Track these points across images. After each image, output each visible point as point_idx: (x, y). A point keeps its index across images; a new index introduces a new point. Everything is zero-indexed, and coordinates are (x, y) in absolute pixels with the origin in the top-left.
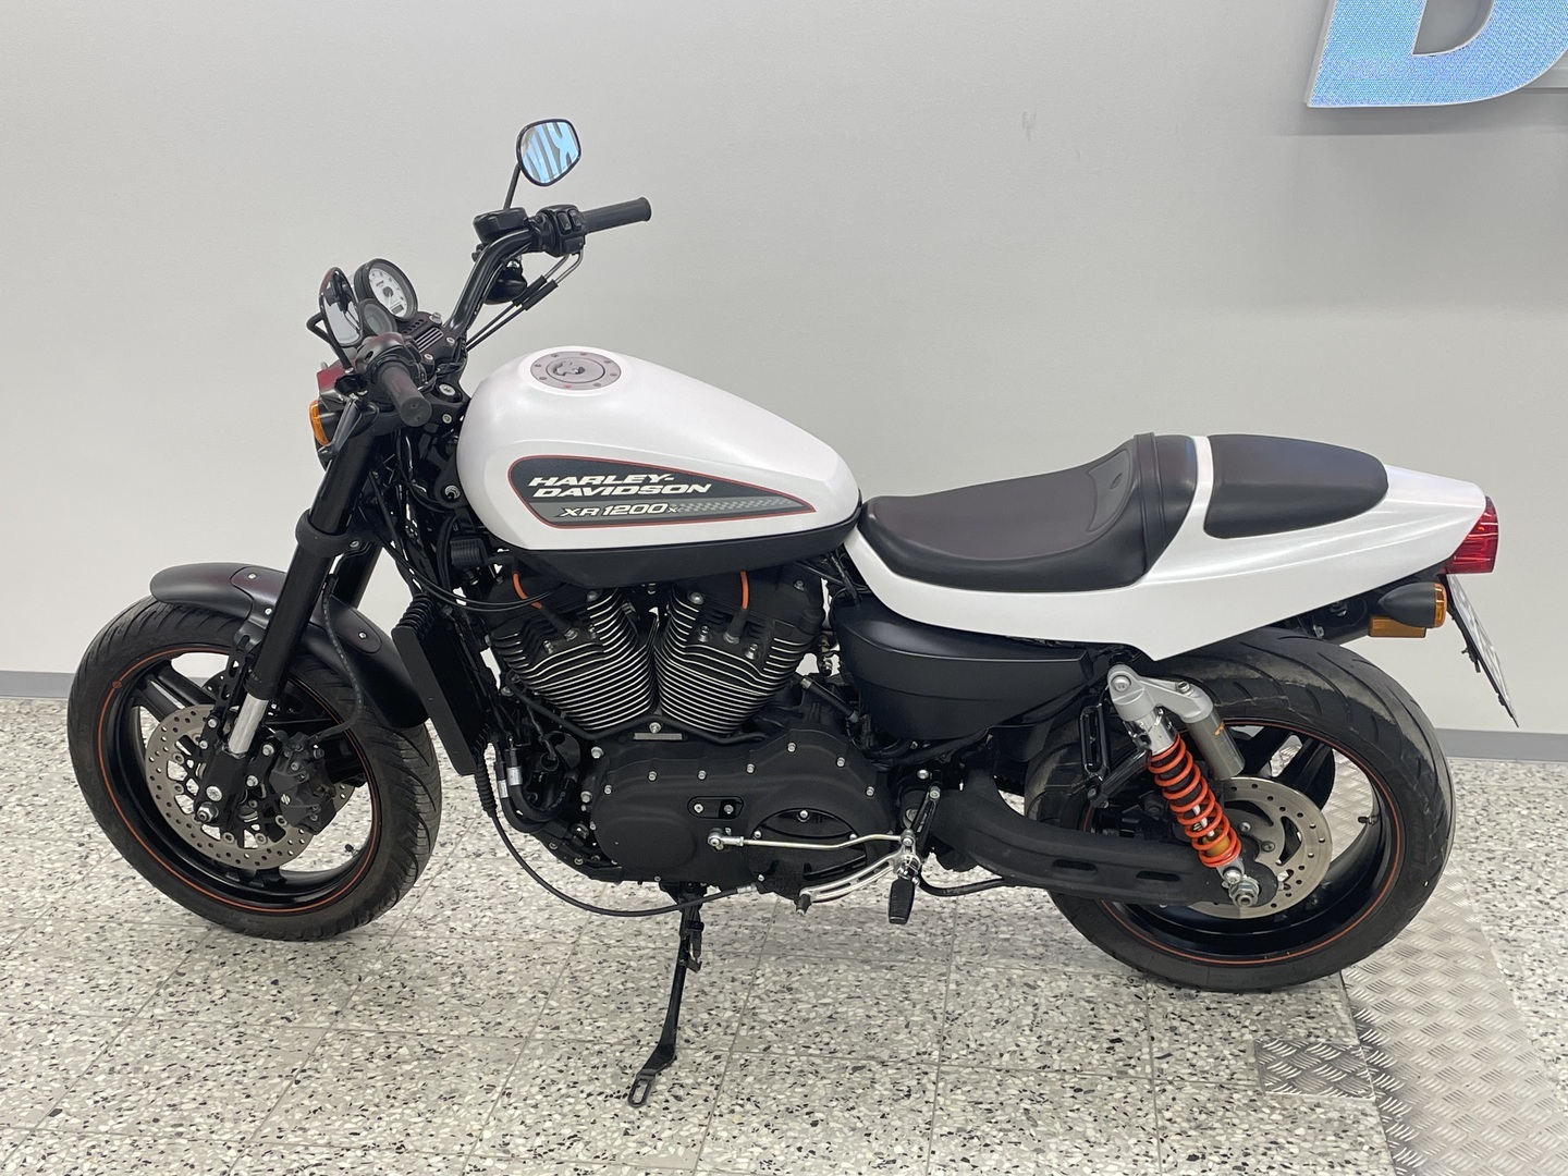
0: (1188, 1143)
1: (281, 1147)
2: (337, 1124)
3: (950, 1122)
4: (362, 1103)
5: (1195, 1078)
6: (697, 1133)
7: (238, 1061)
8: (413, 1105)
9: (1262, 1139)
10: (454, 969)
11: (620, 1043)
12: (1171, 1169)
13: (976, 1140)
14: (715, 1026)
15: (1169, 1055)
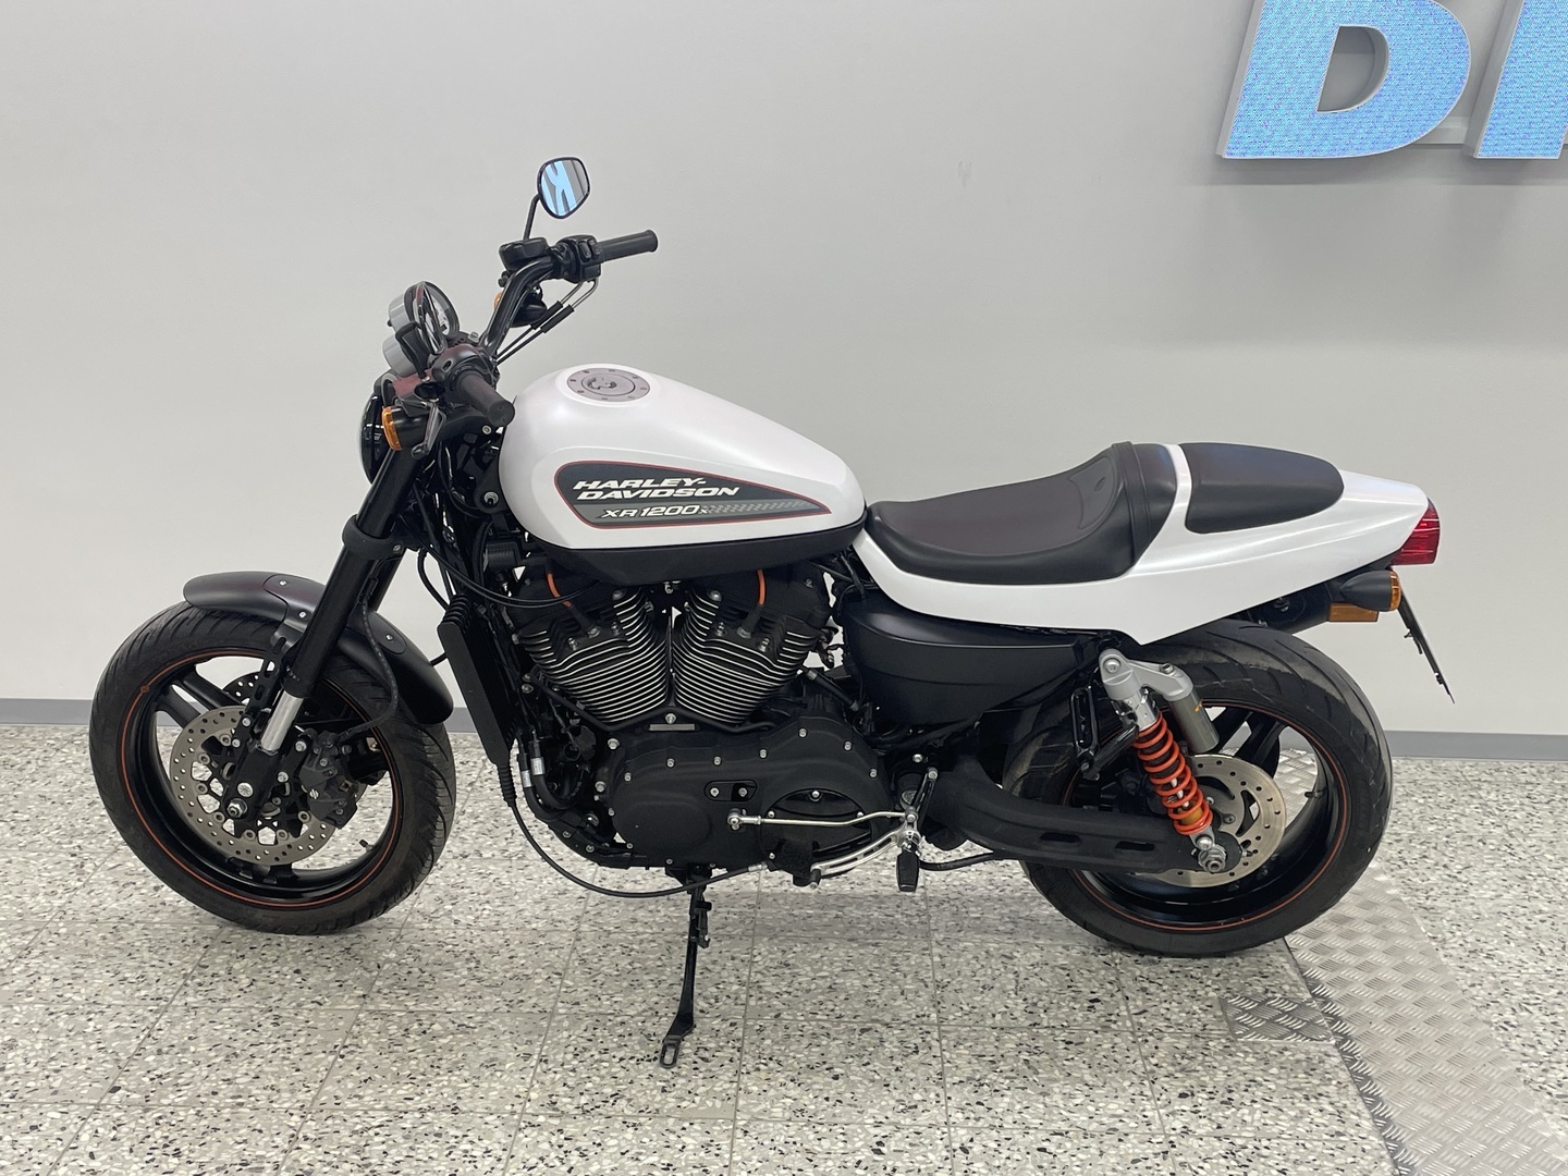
0: (1175, 1083)
1: (341, 1112)
2: (390, 1091)
3: (959, 1072)
4: (409, 1072)
5: (1172, 1030)
6: (729, 1089)
7: (280, 1040)
8: (458, 1073)
9: (1242, 1078)
10: (467, 955)
11: (639, 1014)
12: (1166, 1105)
13: (985, 1087)
14: (724, 998)
15: (1145, 1011)
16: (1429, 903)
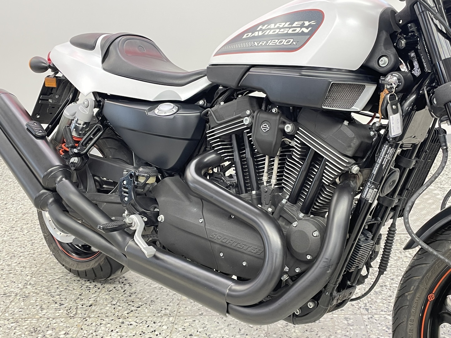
16: (442, 186)
